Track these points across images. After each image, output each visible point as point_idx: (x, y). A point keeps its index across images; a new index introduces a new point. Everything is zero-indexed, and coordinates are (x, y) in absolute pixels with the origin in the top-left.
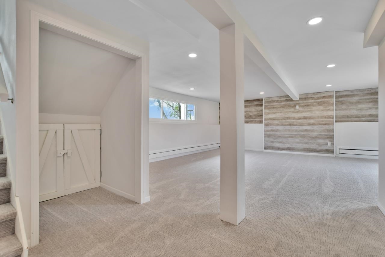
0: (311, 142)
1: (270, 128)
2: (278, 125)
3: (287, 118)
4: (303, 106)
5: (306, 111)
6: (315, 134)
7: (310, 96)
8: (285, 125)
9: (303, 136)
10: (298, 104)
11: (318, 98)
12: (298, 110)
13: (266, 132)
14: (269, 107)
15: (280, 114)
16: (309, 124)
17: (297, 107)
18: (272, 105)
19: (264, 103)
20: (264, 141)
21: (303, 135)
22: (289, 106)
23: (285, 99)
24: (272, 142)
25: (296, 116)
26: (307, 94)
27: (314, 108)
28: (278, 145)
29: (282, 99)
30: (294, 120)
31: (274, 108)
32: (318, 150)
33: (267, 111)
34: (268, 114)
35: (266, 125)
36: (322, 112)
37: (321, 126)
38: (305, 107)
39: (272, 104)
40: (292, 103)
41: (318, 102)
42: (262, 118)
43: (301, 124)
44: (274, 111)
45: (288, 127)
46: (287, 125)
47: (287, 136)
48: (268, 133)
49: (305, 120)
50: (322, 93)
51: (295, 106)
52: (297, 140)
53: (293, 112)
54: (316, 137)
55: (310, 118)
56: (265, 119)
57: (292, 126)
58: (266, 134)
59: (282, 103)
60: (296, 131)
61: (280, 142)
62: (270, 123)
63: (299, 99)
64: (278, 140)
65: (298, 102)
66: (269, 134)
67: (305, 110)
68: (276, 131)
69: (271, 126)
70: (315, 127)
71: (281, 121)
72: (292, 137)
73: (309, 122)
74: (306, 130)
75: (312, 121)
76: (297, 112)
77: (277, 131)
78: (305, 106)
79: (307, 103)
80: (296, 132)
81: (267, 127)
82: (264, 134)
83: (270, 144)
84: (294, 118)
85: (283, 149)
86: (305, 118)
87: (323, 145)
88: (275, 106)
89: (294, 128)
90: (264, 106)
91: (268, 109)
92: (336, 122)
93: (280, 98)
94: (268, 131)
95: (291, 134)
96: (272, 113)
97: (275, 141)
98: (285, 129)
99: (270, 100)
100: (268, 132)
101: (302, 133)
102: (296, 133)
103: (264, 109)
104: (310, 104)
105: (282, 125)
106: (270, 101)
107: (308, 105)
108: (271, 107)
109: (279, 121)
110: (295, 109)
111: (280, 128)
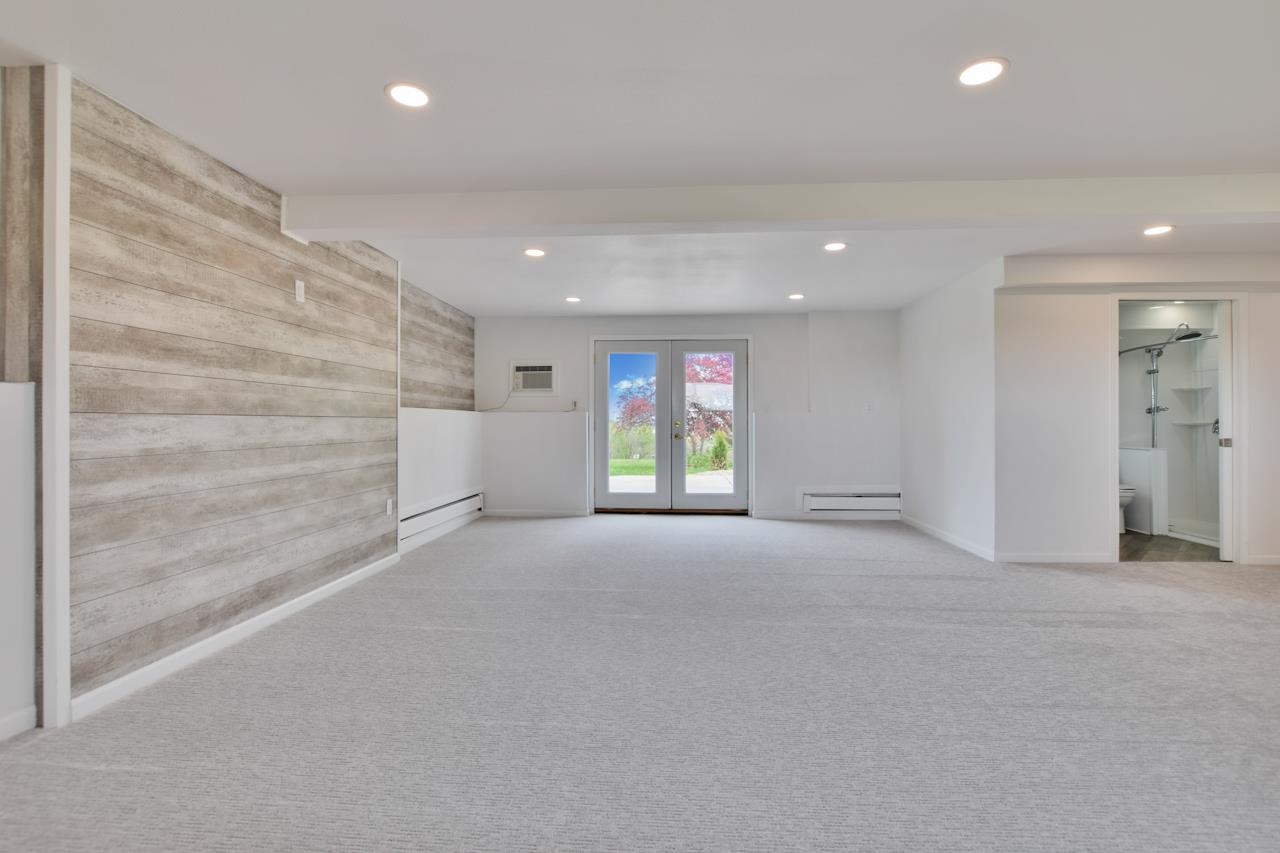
0: (344, 512)
1: (129, 436)
2: (194, 407)
3: (254, 351)
4: (319, 295)
5: (327, 329)
6: (353, 465)
7: (343, 249)
8: (239, 411)
9: (318, 485)
10: (301, 271)
11: (365, 274)
12: (300, 315)
14: (120, 206)
15: (215, 314)
16: (341, 410)
17: (300, 288)
19: (74, 145)
21: (321, 474)
22: (260, 266)
23: (242, 199)
24: (154, 575)
25: (294, 350)
27: (352, 321)
28: (199, 588)
29: (227, 189)
30: (286, 379)
31: (164, 236)
33: (105, 247)
34: (115, 279)
35: (96, 402)
36: (374, 349)
37: (371, 422)
38: (327, 302)
39: (150, 193)
40: (275, 247)
41: (365, 294)
43: (314, 410)
44: (164, 270)
45: (256, 429)
46: (253, 410)
47: (252, 492)
48: (112, 490)
49: (328, 384)
50: (374, 253)
51: (292, 281)
52: (297, 516)
53: (282, 318)
54: (358, 482)
55: (342, 375)
56: (84, 339)
57: (277, 422)
58: (95, 506)
59: (226, 226)
60: (294, 452)
61: (214, 561)
63: (306, 243)
64: (199, 545)
65: (300, 258)
67: (328, 322)
68: (185, 468)
69: (140, 413)
70: (358, 429)
71: (215, 371)
72: (274, 500)
73: (337, 395)
74: (330, 446)
75: (345, 393)
76: (299, 324)
77: (193, 457)
78: (327, 295)
79: (332, 280)
80: (294, 460)
81: (102, 422)
83: (130, 609)
84: (283, 363)
86: (325, 371)
87: (377, 515)
88: (174, 227)
89: (289, 431)
91: (115, 224)
93: (212, 174)
94: (111, 468)
95: (274, 480)
97: (179, 562)
98: (241, 439)
99: (136, 139)
100: (110, 478)
101: (317, 465)
102: (289, 469)
104: (339, 290)
105: (229, 408)
106: (120, 146)
107: (335, 298)
108: (146, 217)
109: (203, 372)
110: (290, 297)
111: (206, 431)
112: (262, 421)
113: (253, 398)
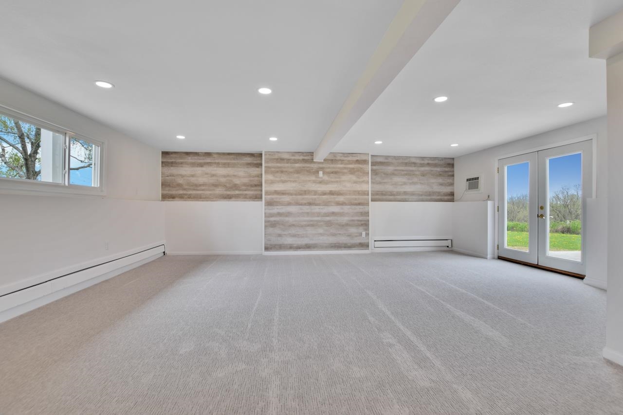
0: (339, 232)
1: (275, 210)
2: (289, 204)
3: (305, 191)
4: (329, 173)
5: (332, 182)
6: (345, 219)
7: (338, 158)
8: (301, 205)
9: (329, 224)
10: (322, 169)
11: (350, 162)
12: (321, 180)
13: (269, 217)
14: (273, 169)
15: (294, 185)
16: (338, 204)
17: (321, 173)
18: (279, 167)
19: (266, 162)
20: (265, 235)
21: (329, 221)
22: (307, 171)
23: (301, 158)
24: (280, 235)
25: (319, 189)
26: (334, 154)
27: (344, 178)
28: (289, 241)
29: (297, 157)
30: (316, 197)
31: (282, 172)
32: (349, 244)
33: (270, 177)
34: (272, 182)
35: (269, 204)
36: (355, 184)
37: (353, 207)
38: (332, 175)
39: (279, 165)
40: (312, 165)
41: (350, 168)
42: (261, 191)
43: (326, 204)
44: (282, 178)
45: (306, 209)
46: (305, 204)
47: (304, 223)
48: (272, 219)
49: (332, 197)
50: (354, 155)
51: (317, 172)
52: (321, 231)
53: (314, 182)
54: (347, 225)
55: (339, 194)
56: (267, 193)
57: (313, 207)
58: (269, 221)
59: (297, 165)
60: (319, 214)
61: (294, 236)
62: (275, 200)
63: (323, 161)
64: (290, 232)
65: (321, 166)
66: (275, 221)
67: (333, 180)
68: (287, 216)
69: (277, 205)
70: (346, 209)
71: (294, 196)
72: (312, 225)
73: (337, 200)
74: (333, 214)
75: (341, 199)
76: (320, 182)
77: (289, 214)
78: (332, 173)
79: (334, 168)
80: (318, 216)
81: (270, 207)
82: (266, 222)
83: (275, 240)
84: (316, 193)
85: (299, 248)
86: (331, 193)
87: (356, 236)
88: (284, 170)
89: (316, 209)
90: (265, 167)
91: (273, 173)
92: (372, 201)
93: (293, 155)
94: (272, 215)
95: (311, 221)
96: (279, 182)
97: (285, 234)
98: (301, 211)
99: (276, 157)
100: (271, 217)
101: (328, 219)
102: (319, 219)
103: (265, 172)
104: (338, 170)
105: (297, 204)
106: (274, 159)
107: (336, 173)
108: (277, 170)
109: (291, 197)
110: (317, 177)
111: (293, 209)
112: (308, 207)
113: (305, 202)
